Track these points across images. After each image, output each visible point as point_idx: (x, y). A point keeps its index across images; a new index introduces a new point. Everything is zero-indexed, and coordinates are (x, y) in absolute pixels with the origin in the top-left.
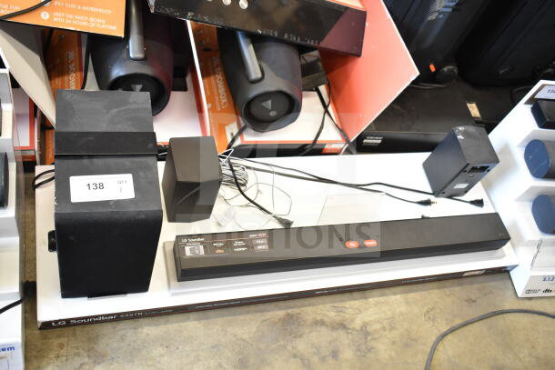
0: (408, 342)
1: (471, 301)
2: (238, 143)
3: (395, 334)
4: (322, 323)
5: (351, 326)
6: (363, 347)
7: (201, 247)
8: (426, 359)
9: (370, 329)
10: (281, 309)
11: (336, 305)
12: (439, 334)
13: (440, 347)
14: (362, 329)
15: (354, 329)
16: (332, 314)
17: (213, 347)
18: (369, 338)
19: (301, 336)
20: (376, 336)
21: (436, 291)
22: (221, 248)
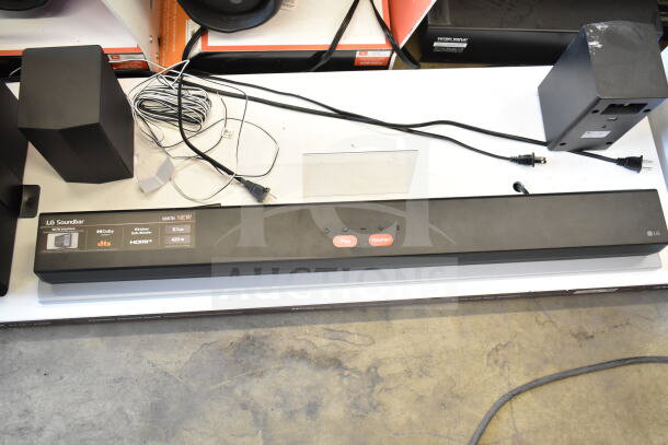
0: (448, 399)
1: (583, 337)
2: (197, 49)
3: (426, 385)
4: (302, 356)
5: (350, 365)
6: (364, 402)
7: (75, 236)
8: (472, 433)
9: (382, 372)
10: (236, 327)
11: (332, 326)
12: (506, 391)
13: (504, 414)
14: (368, 370)
15: (354, 370)
16: (322, 342)
17: (115, 381)
18: (378, 387)
19: (261, 375)
20: (391, 385)
21: (520, 314)
22: (107, 238)
